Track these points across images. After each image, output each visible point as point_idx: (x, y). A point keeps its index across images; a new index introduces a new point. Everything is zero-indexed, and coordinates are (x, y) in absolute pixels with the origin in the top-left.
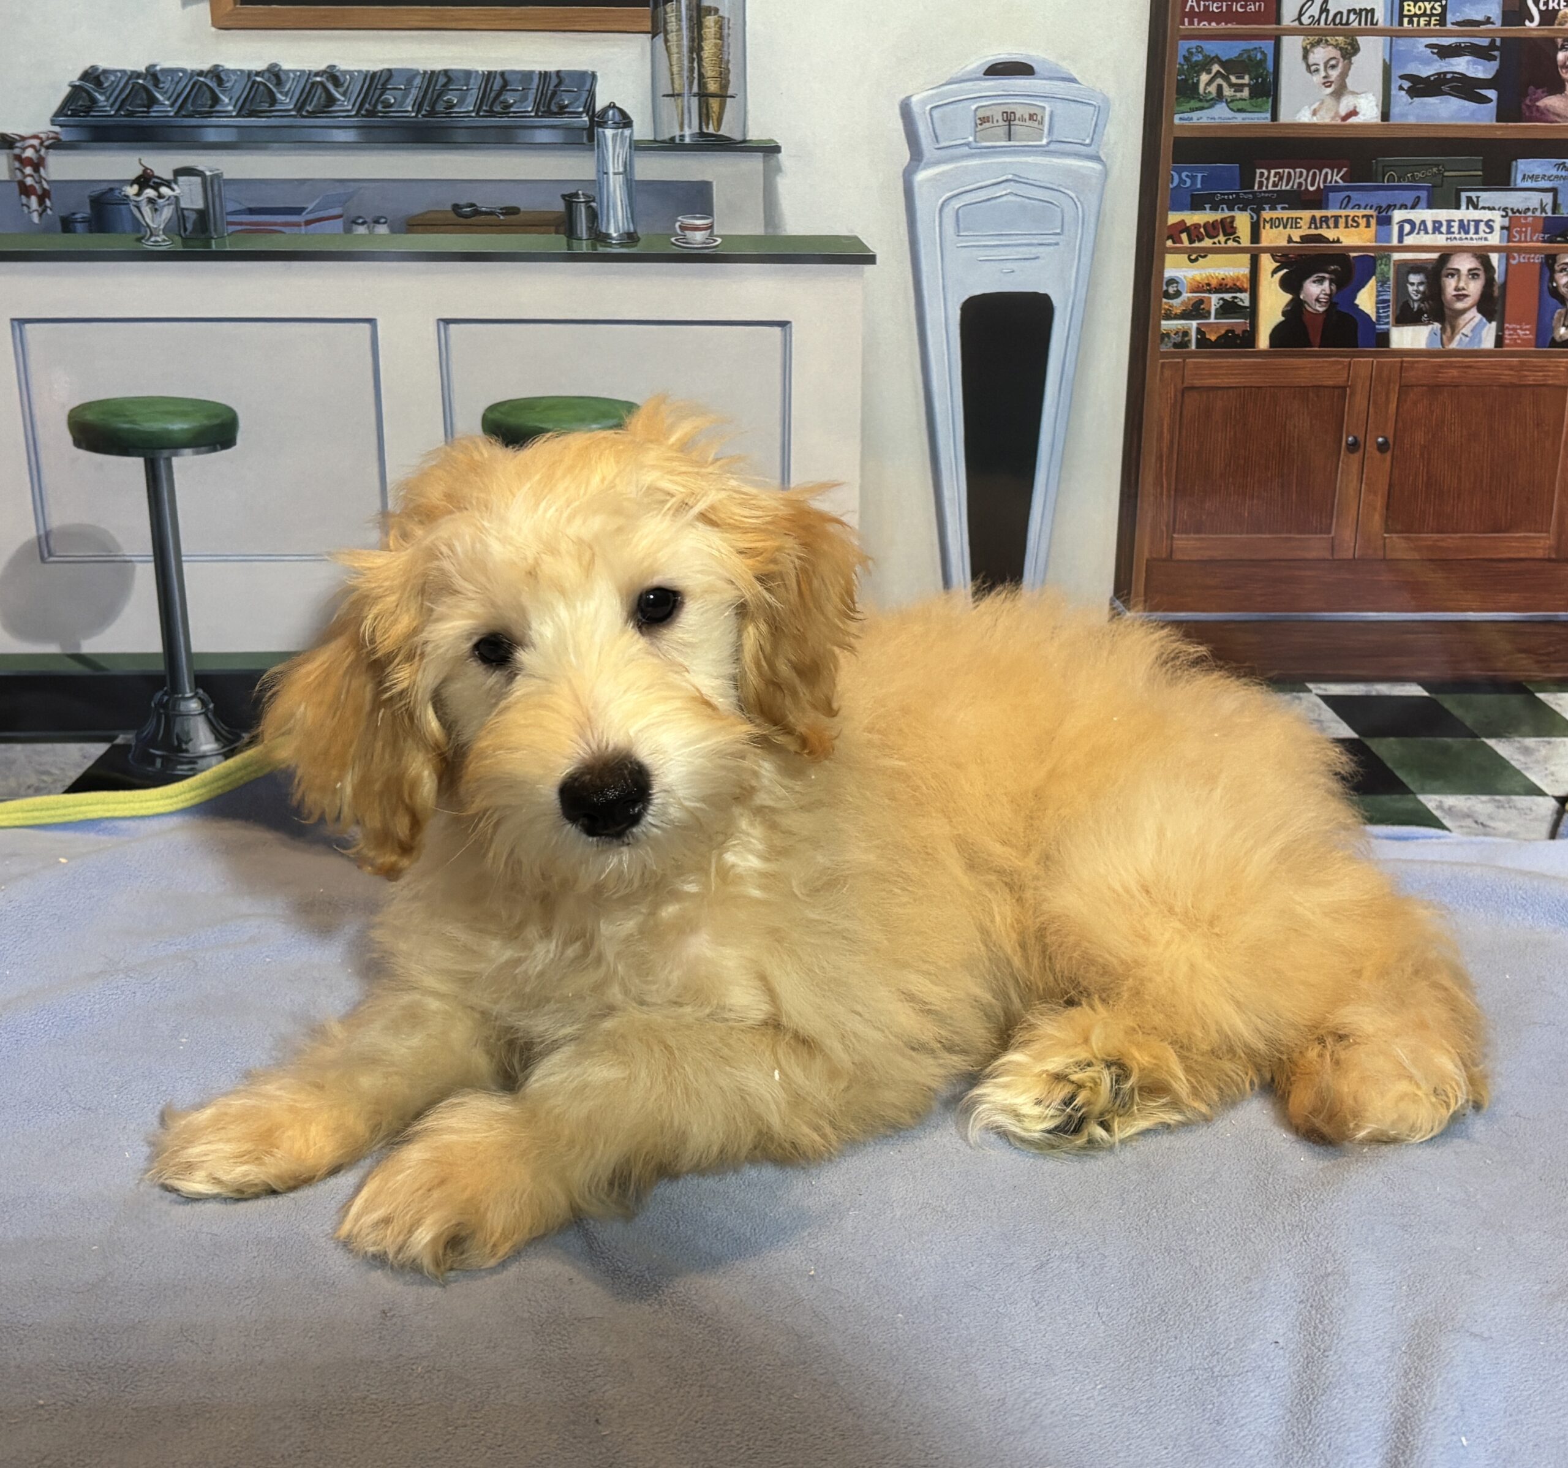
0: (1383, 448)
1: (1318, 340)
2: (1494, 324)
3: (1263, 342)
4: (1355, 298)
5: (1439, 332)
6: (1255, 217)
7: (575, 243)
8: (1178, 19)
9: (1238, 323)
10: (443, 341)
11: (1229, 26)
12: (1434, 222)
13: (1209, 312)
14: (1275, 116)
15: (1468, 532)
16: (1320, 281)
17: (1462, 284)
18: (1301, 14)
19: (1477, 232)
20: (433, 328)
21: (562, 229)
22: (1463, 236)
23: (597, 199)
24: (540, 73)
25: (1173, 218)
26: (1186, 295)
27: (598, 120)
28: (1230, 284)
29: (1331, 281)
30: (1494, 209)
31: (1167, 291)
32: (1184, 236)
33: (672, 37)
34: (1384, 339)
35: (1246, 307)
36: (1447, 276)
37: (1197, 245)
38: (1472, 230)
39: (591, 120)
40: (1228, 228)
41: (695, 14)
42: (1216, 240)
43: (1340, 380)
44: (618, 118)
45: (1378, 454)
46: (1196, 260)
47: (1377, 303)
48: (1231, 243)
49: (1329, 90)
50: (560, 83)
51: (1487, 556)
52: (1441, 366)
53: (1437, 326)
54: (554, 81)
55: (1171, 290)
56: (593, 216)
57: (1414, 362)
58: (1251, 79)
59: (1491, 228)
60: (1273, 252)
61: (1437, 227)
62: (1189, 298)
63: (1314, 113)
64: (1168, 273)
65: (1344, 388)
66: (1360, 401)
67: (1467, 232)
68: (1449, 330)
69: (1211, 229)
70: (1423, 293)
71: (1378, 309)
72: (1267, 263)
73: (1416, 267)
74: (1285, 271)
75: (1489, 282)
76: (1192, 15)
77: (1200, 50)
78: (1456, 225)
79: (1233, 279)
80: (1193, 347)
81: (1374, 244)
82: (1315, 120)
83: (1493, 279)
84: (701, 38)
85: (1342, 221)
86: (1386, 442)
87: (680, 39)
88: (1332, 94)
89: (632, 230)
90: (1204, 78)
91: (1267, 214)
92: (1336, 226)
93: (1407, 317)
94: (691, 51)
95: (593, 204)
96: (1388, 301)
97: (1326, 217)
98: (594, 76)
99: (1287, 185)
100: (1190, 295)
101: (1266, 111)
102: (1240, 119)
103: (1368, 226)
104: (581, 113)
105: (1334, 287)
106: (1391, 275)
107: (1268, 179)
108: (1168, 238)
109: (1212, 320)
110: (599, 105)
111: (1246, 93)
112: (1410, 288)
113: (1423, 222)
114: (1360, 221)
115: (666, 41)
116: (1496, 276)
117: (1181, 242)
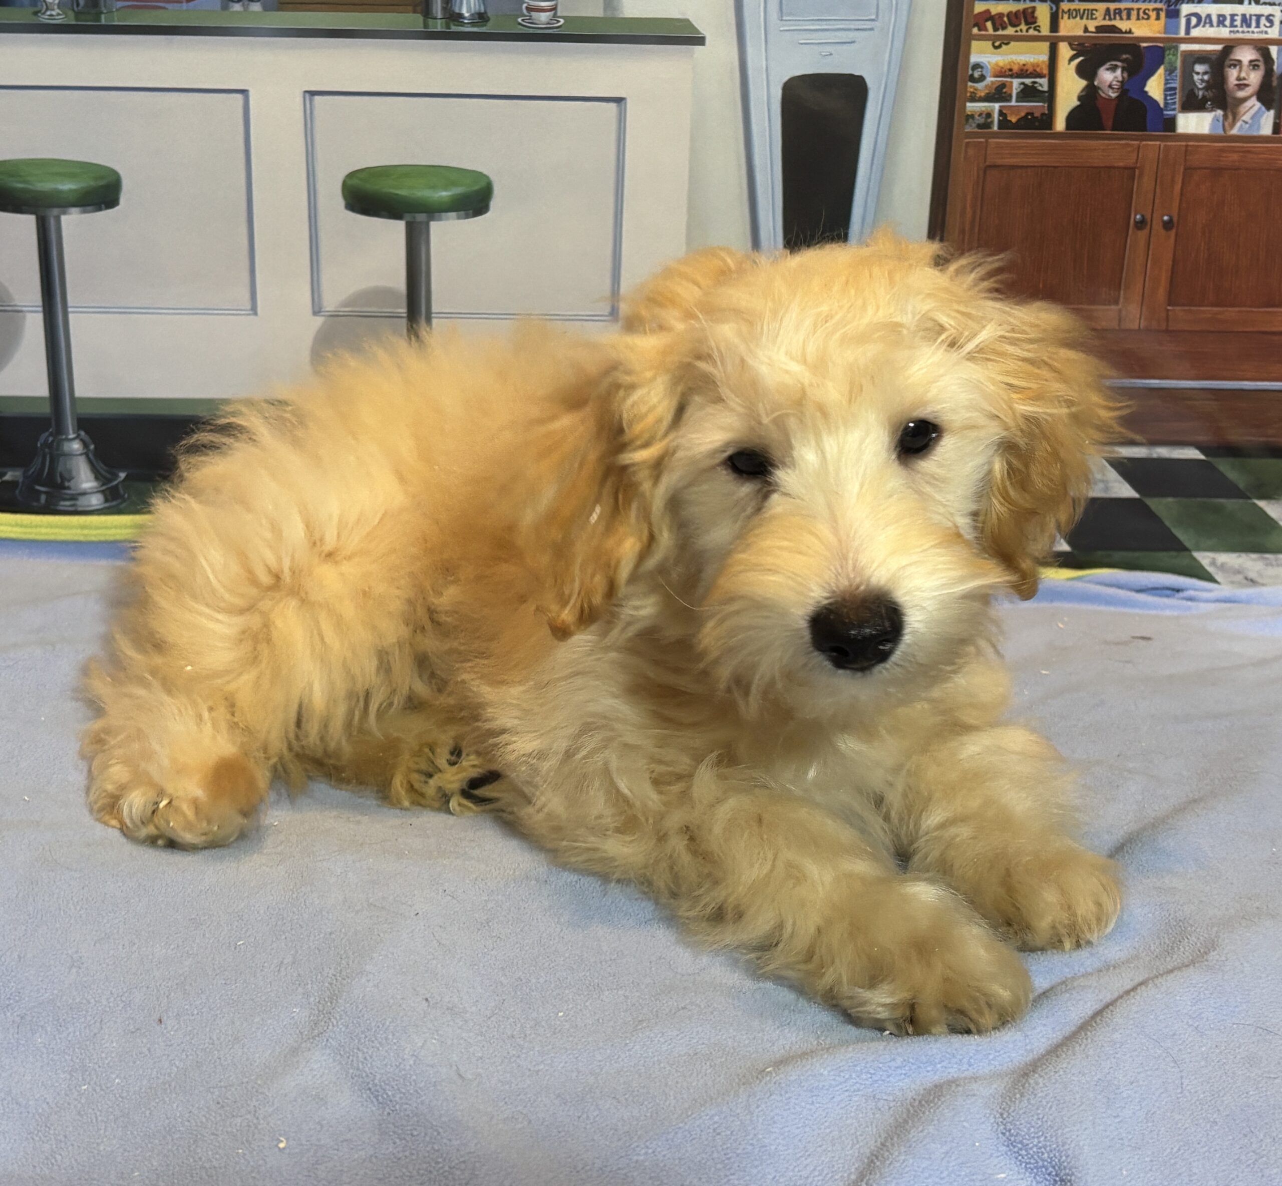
0: (1168, 226)
1: (1110, 124)
2: (1272, 113)
3: (1060, 124)
4: (1144, 85)
5: (1221, 119)
6: (1054, 8)
7: (431, 22)
9: (1037, 106)
10: (308, 112)
12: (1219, 16)
13: (1010, 96)
15: (1245, 306)
16: (1113, 69)
17: (1243, 75)
19: (1258, 26)
20: (299, 99)
22: (1246, 29)
25: (979, 7)
26: (990, 79)
28: (1031, 70)
29: (1123, 69)
30: (1274, 4)
31: (972, 75)
32: (989, 25)
34: (1170, 124)
35: (1045, 92)
36: (1230, 66)
37: (1000, 32)
38: (1254, 24)
40: (1029, 17)
42: (1018, 29)
43: (1130, 162)
45: (1162, 232)
46: (1000, 47)
47: (1166, 90)
48: (1032, 32)
52: (1222, 150)
53: (1220, 113)
55: (977, 74)
57: (1198, 146)
59: (1271, 23)
60: (1070, 40)
61: (1221, 20)
62: (992, 83)
64: (974, 59)
65: (1133, 169)
66: (1147, 182)
67: (1249, 26)
68: (1230, 118)
69: (1014, 19)
70: (1207, 82)
71: (1166, 96)
72: (1065, 52)
73: (1201, 58)
74: (1081, 58)
75: (1269, 73)
78: (1239, 18)
79: (1033, 65)
80: (995, 128)
81: (1163, 35)
83: (1272, 70)
85: (1134, 14)
86: (1171, 221)
91: (1065, 6)
92: (1129, 18)
93: (1192, 104)
96: (1175, 89)
97: (1120, 9)
100: (993, 79)
103: (1158, 18)
105: (1125, 75)
106: (1179, 64)
108: (975, 26)
109: (1013, 103)
112: (1196, 77)
113: (1209, 16)
114: (1151, 13)
116: (1275, 67)
117: (986, 30)
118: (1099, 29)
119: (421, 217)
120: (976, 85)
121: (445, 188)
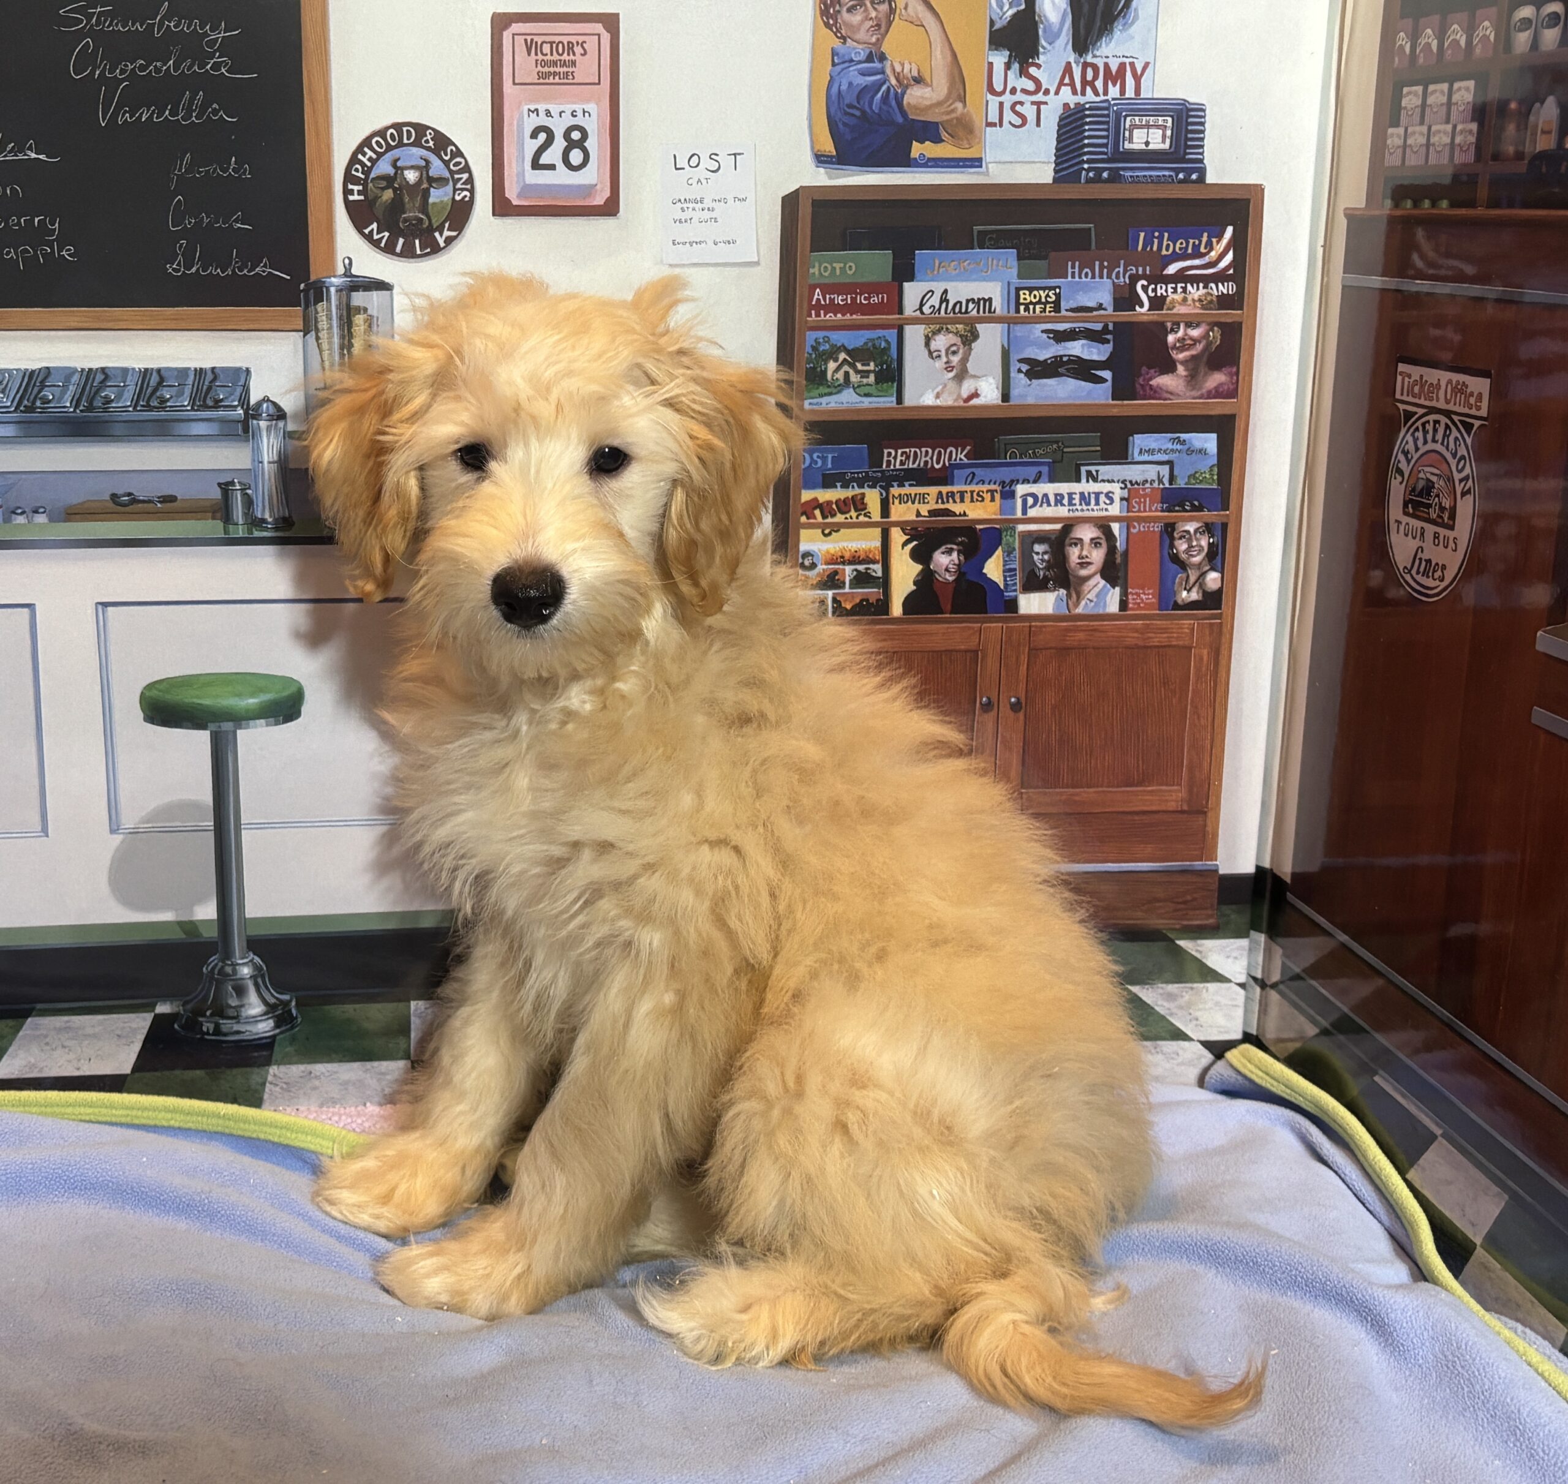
0: (1016, 707)
1: (949, 607)
2: (1117, 589)
3: (897, 610)
4: (983, 568)
5: (1065, 599)
6: (884, 494)
7: (231, 527)
8: (805, 312)
9: (872, 592)
10: (101, 623)
11: (854, 317)
12: (1056, 495)
13: (844, 583)
14: (900, 400)
15: (1102, 786)
16: (949, 552)
17: (1085, 553)
18: (922, 305)
19: (1097, 503)
20: (91, 611)
21: (218, 515)
22: (1085, 507)
23: (253, 486)
24: (196, 369)
25: (806, 495)
26: (821, 567)
27: (252, 413)
28: (862, 556)
29: (959, 552)
30: (1113, 481)
32: (817, 512)
33: (323, 335)
34: (1012, 605)
35: (879, 578)
36: (1070, 545)
37: (830, 520)
38: (1093, 502)
39: (246, 413)
40: (859, 504)
41: (345, 313)
42: (848, 515)
43: (972, 644)
44: (272, 410)
45: (1012, 714)
46: (830, 534)
47: (1004, 571)
48: (862, 518)
49: (951, 375)
50: (215, 379)
51: (1121, 810)
52: (1067, 630)
53: (1063, 592)
54: (210, 377)
55: (807, 563)
56: (249, 502)
57: (1041, 627)
58: (876, 366)
59: (1112, 501)
60: (903, 525)
61: (1059, 499)
62: (824, 570)
63: (938, 396)
64: (804, 547)
65: (976, 652)
66: (990, 664)
67: (1088, 504)
68: (1074, 596)
69: (843, 506)
70: (1048, 562)
71: (1005, 577)
72: (897, 536)
73: (1040, 538)
74: (915, 543)
75: (1112, 550)
76: (818, 307)
77: (827, 340)
78: (1077, 497)
79: (865, 551)
80: (830, 614)
81: (999, 517)
82: (938, 402)
83: (1115, 547)
84: (351, 335)
85: (967, 497)
86: (1019, 702)
87: (330, 338)
88: (955, 377)
89: (287, 514)
90: (832, 365)
91: (895, 491)
92: (962, 501)
93: (1034, 584)
94: (342, 348)
95: (249, 492)
96: (1015, 570)
97: (953, 493)
98: (248, 371)
99: (914, 463)
100: (825, 567)
101: (892, 395)
102: (866, 403)
103: (993, 499)
104: (236, 407)
106: (1017, 545)
107: (895, 458)
108: (802, 514)
109: (847, 590)
110: (253, 400)
111: (872, 378)
112: (1036, 557)
113: (1046, 495)
114: (985, 495)
115: (318, 338)
116: (1118, 544)
117: (815, 518)
118: (932, 513)
119: (227, 726)
120: (807, 573)
121: (252, 695)
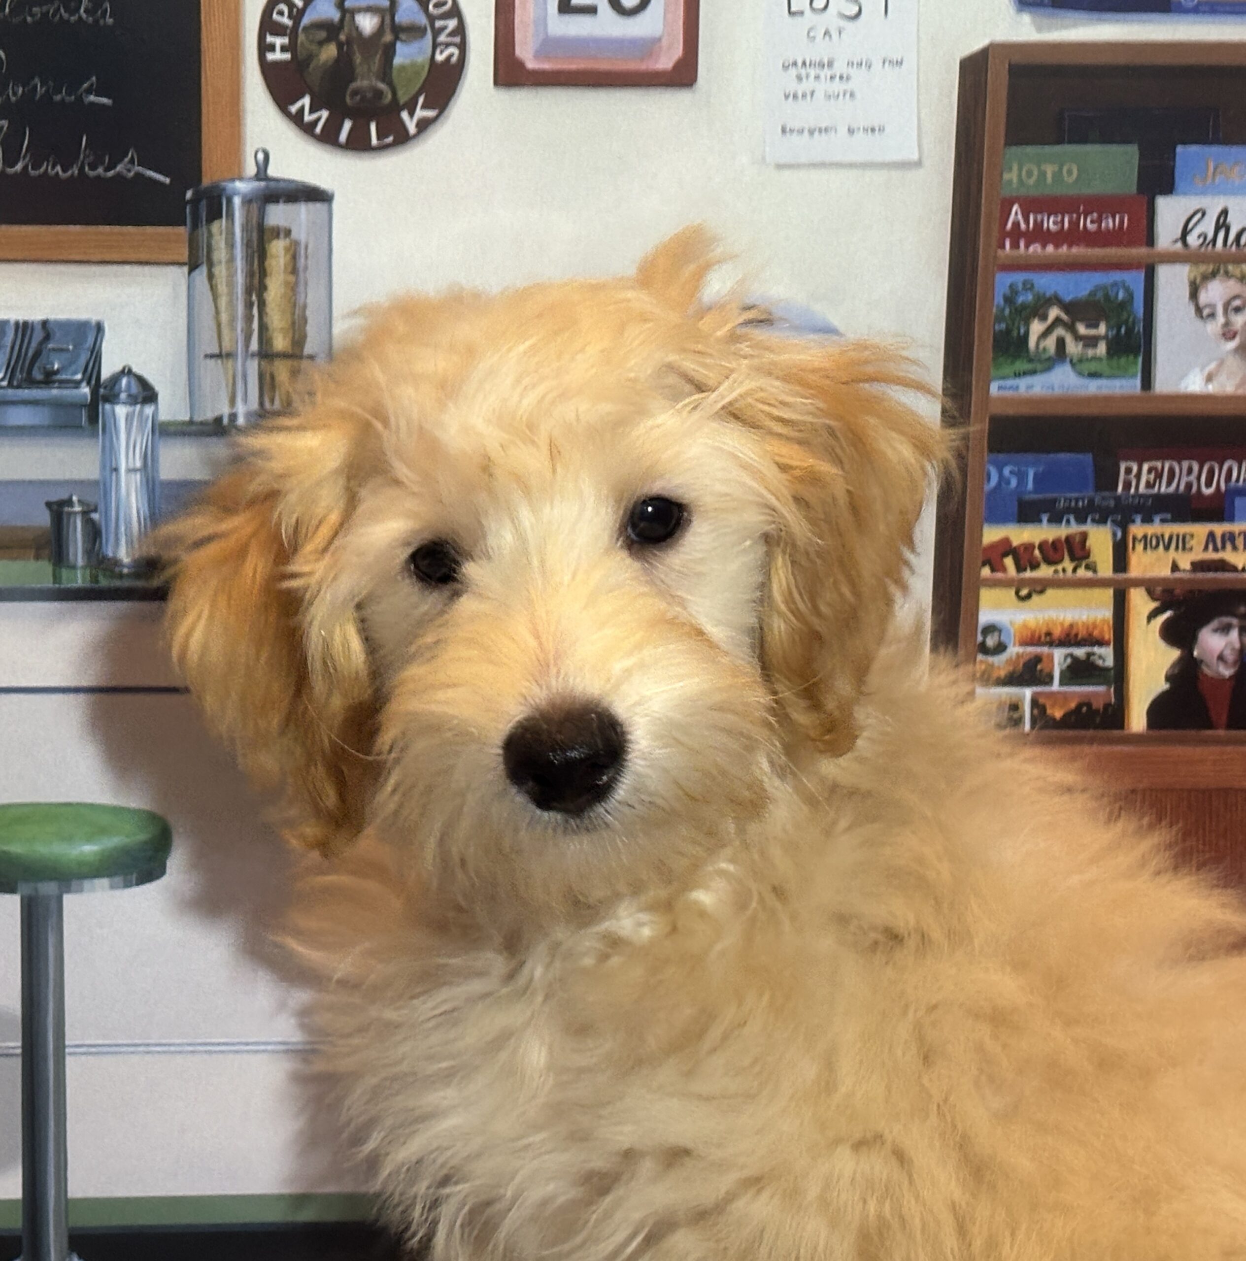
1: (1224, 718)
3: (1138, 721)
6: (1119, 534)
7: (65, 573)
8: (994, 242)
9: (1097, 692)
11: (1075, 250)
13: (1051, 678)
14: (1147, 382)
16: (1225, 629)
18: (1185, 233)
21: (45, 552)
23: (101, 507)
24: (17, 324)
25: (992, 534)
26: (1014, 650)
27: (104, 392)
28: (1082, 634)
32: (1009, 562)
33: (220, 271)
35: (1107, 669)
37: (1028, 574)
39: (95, 392)
40: (1077, 549)
41: (255, 235)
42: (1060, 567)
44: (135, 389)
46: (1029, 596)
49: (1232, 345)
50: (47, 337)
54: (38, 335)
55: (991, 642)
56: (94, 533)
58: (1109, 328)
60: (1150, 586)
62: (1018, 656)
63: (1209, 378)
64: (985, 617)
69: (1051, 552)
72: (1141, 603)
74: (1168, 614)
76: (1016, 234)
77: (1028, 286)
79: (1086, 625)
80: (1027, 727)
82: (1211, 389)
84: (263, 273)
87: (231, 275)
88: (1237, 350)
89: (152, 553)
90: (1036, 328)
91: (1137, 529)
94: (248, 291)
95: (95, 516)
97: (1232, 533)
98: (99, 328)
99: (1169, 483)
100: (1020, 650)
101: (1134, 376)
102: (1094, 387)
104: (80, 382)
107: (1138, 476)
108: (984, 564)
109: (1056, 686)
110: (107, 371)
111: (1102, 349)
115: (211, 276)
117: (1004, 569)
118: (1198, 566)
119: (48, 888)
120: (991, 659)
121: (89, 840)
